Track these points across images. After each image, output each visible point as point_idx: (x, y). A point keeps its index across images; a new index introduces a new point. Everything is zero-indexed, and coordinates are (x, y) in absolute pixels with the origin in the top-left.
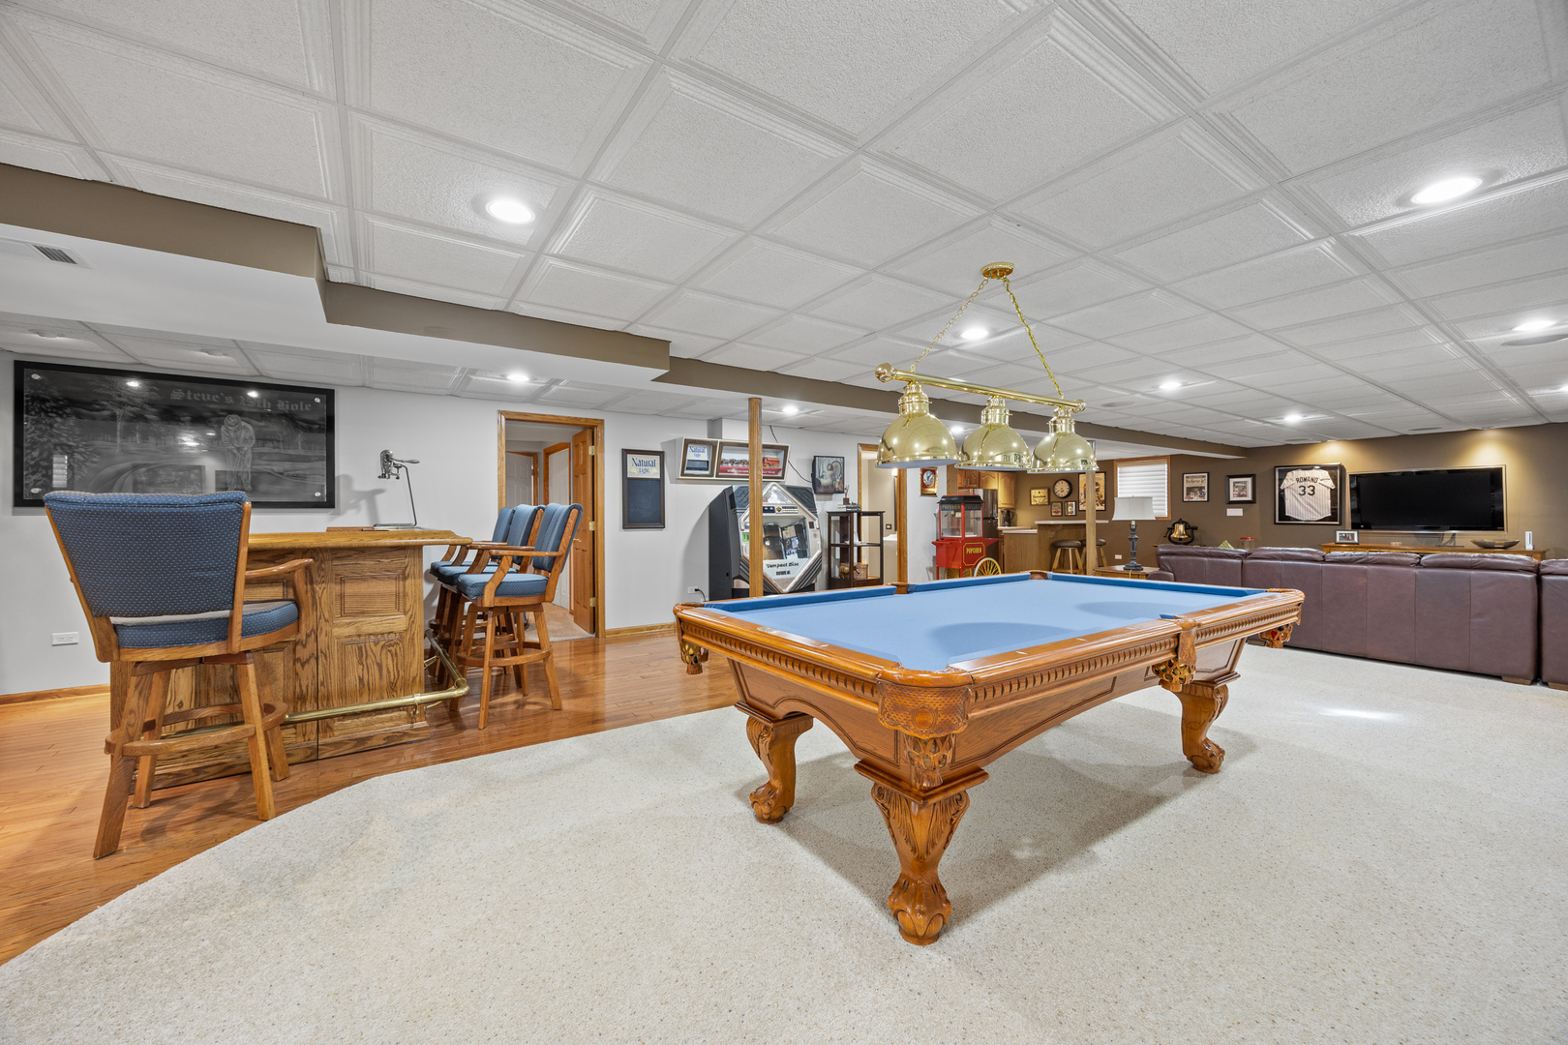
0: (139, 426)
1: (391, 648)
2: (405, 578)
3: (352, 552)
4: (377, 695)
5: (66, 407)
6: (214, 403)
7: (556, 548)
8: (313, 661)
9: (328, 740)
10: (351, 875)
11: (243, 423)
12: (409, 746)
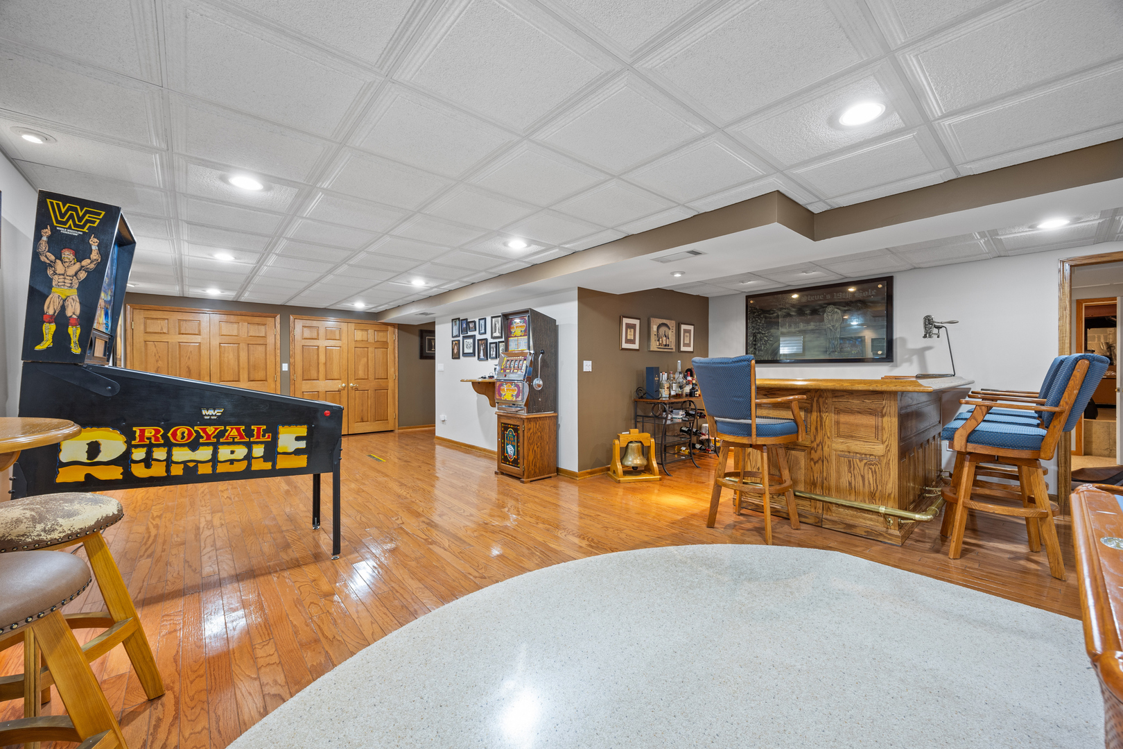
0: (788, 319)
1: (871, 466)
2: (883, 416)
3: (845, 393)
4: (861, 498)
5: (761, 314)
6: (821, 300)
7: (1057, 404)
8: (820, 462)
9: (828, 517)
10: (768, 593)
11: (836, 310)
12: (882, 544)
